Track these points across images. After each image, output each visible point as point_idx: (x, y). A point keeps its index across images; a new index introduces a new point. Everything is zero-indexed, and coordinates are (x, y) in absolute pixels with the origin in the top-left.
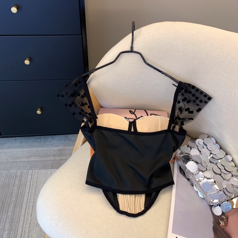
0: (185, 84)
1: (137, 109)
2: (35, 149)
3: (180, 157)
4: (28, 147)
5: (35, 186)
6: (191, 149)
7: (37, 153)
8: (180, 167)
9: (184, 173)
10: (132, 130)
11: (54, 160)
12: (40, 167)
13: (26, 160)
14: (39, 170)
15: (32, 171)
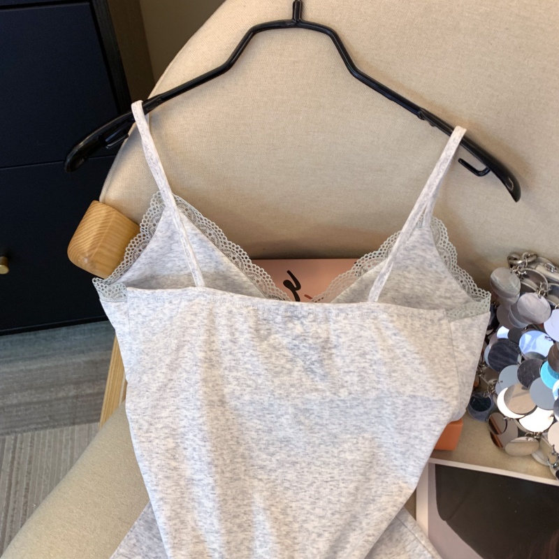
2: (21, 368)
5: (25, 486)
7: (27, 378)
11: (76, 397)
12: (37, 424)
14: (36, 432)
15: (13, 438)
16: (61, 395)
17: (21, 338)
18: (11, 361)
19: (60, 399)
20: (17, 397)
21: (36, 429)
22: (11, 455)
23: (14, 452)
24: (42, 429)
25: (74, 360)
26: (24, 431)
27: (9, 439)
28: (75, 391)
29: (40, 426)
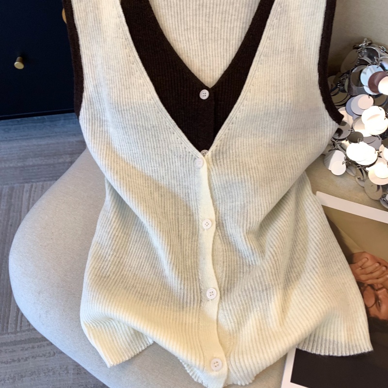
4: (20, 139)
7: (39, 150)
12: (46, 177)
13: (19, 165)
14: (45, 183)
15: (30, 185)
17: (34, 124)
18: (28, 139)
19: (60, 163)
20: (32, 161)
21: (45, 181)
22: (28, 195)
24: (49, 180)
25: (69, 140)
26: (38, 182)
27: (27, 186)
28: (70, 158)
29: (47, 179)
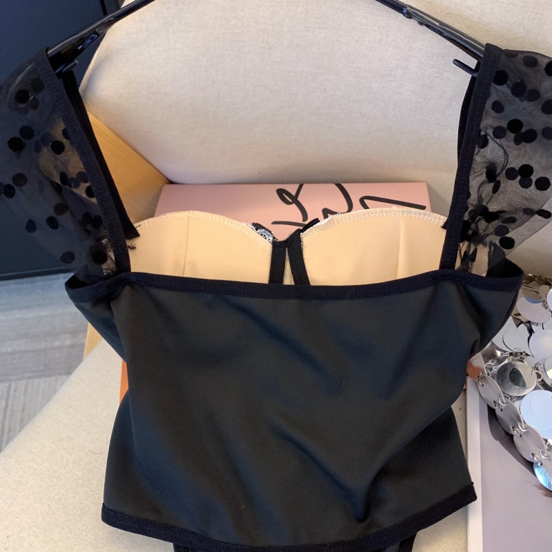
0: (512, 54)
1: (308, 183)
3: (491, 369)
6: (531, 331)
7: (23, 327)
8: (492, 412)
9: (512, 436)
10: (288, 280)
12: (32, 372)
14: (31, 381)
15: (7, 385)
16: (57, 344)
18: (6, 309)
20: (12, 345)
23: (7, 400)
24: (36, 377)
26: (19, 379)
28: (71, 340)
29: (35, 374)
